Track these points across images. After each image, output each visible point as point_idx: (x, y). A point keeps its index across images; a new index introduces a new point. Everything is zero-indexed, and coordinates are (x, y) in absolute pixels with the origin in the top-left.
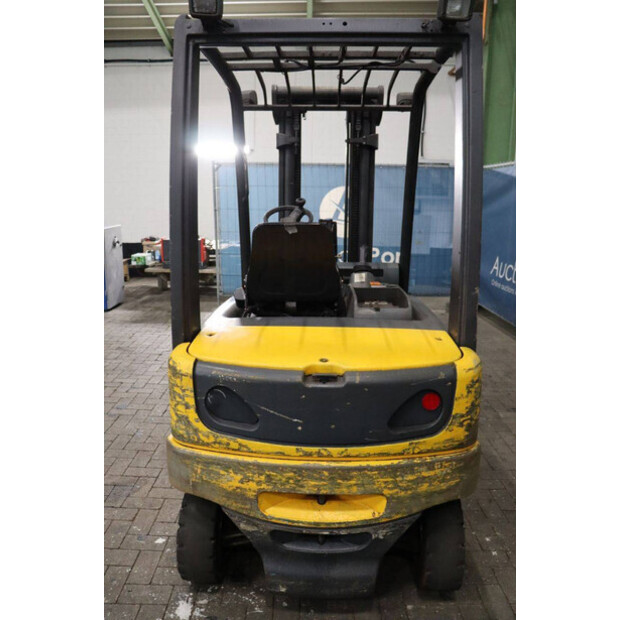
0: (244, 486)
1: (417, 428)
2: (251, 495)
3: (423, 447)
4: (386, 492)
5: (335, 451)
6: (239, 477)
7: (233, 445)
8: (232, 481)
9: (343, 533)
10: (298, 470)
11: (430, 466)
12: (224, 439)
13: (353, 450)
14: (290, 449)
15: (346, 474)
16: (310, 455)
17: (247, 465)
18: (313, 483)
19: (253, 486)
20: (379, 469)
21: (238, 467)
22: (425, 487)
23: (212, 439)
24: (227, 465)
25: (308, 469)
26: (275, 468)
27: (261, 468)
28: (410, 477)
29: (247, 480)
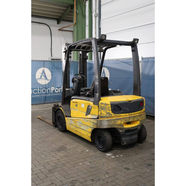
0: (121, 122)
1: (141, 109)
2: (122, 124)
3: (142, 112)
4: (140, 119)
5: (133, 113)
6: (120, 121)
7: (118, 115)
8: (119, 122)
9: (135, 128)
10: (129, 117)
11: (143, 115)
12: (117, 115)
13: (135, 113)
14: (127, 114)
15: (135, 117)
16: (130, 115)
17: (121, 118)
18: (131, 119)
19: (123, 122)
20: (138, 115)
21: (120, 119)
22: (143, 118)
23: (114, 115)
24: (118, 119)
25: (130, 117)
26: (126, 118)
27: (124, 118)
28: (142, 117)
29: (122, 121)
